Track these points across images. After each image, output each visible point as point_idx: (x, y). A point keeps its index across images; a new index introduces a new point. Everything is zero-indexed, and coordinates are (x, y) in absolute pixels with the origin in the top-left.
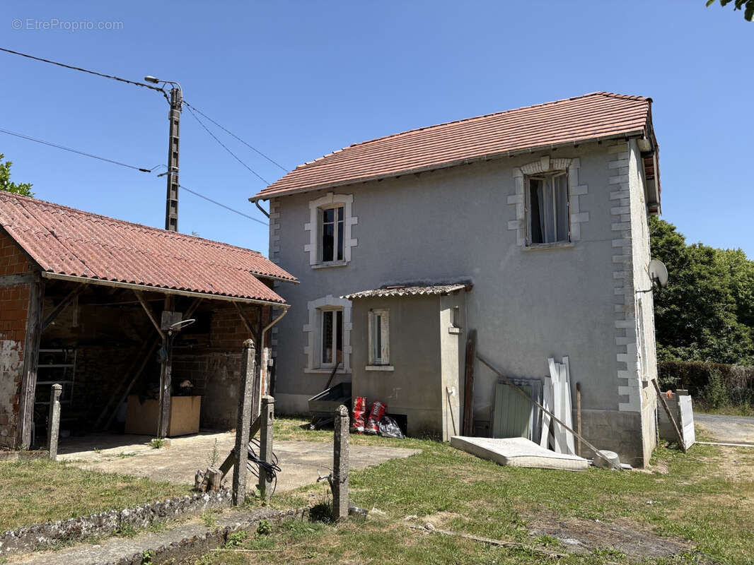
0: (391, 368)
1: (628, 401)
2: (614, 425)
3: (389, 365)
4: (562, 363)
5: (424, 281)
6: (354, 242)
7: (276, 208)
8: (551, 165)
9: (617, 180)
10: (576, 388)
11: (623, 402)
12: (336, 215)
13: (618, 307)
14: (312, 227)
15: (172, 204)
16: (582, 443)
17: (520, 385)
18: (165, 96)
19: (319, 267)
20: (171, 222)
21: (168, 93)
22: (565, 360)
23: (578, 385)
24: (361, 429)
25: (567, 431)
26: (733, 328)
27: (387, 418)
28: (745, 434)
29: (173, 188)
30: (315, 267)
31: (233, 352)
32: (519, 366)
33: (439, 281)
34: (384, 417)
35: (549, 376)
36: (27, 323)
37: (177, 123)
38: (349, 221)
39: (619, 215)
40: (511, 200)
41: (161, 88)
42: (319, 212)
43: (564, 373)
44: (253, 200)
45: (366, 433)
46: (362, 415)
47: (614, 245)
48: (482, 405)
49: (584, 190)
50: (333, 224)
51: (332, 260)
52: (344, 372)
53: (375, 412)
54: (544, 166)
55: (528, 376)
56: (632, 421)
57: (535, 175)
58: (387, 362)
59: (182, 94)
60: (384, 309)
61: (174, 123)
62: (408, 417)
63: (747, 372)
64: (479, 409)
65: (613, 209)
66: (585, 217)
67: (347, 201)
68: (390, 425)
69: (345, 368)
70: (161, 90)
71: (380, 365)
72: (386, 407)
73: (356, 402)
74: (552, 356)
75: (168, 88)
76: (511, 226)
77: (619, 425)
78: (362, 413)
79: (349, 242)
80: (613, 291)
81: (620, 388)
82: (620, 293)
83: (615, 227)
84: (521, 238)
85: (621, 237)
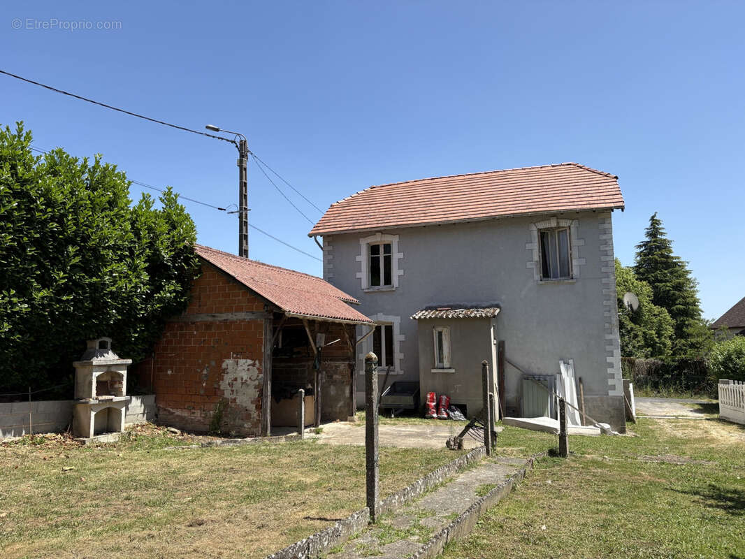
0: (453, 371)
1: (614, 389)
2: (605, 405)
3: (450, 368)
4: (568, 364)
5: (462, 304)
6: (401, 272)
7: (329, 242)
8: (558, 223)
9: (604, 237)
10: (579, 381)
11: (611, 390)
12: (382, 250)
13: (607, 325)
14: (363, 258)
15: (243, 238)
16: (586, 418)
17: (539, 380)
18: (237, 146)
19: (369, 291)
20: (243, 252)
21: (238, 144)
22: (571, 362)
23: (580, 379)
24: (435, 415)
25: (576, 411)
26: (632, 329)
27: (453, 407)
28: (660, 410)
29: (243, 224)
30: (367, 291)
31: (331, 360)
32: (538, 366)
33: (474, 304)
34: (450, 407)
35: (561, 373)
36: (263, 347)
37: (245, 169)
38: (396, 256)
39: (607, 262)
40: (528, 246)
41: (233, 140)
42: (368, 248)
43: (571, 372)
44: (310, 236)
45: (439, 418)
46: (435, 405)
47: (603, 282)
48: (511, 395)
49: (582, 242)
50: (379, 257)
51: (379, 285)
52: (395, 373)
53: (443, 403)
54: (553, 224)
55: (544, 374)
56: (618, 403)
57: (544, 229)
58: (448, 366)
59: (248, 145)
60: (444, 327)
61: (242, 169)
62: (467, 406)
63: (647, 363)
64: (509, 398)
65: (602, 257)
66: (583, 261)
67: (394, 241)
68: (456, 412)
69: (396, 370)
70: (234, 142)
71: (443, 368)
72: (450, 399)
73: (429, 396)
74: (561, 359)
75: (238, 140)
76: (529, 265)
77: (609, 405)
78: (434, 404)
79: (396, 273)
80: (603, 314)
81: (609, 380)
82: (608, 315)
83: (603, 269)
84: (537, 276)
85: (608, 277)
